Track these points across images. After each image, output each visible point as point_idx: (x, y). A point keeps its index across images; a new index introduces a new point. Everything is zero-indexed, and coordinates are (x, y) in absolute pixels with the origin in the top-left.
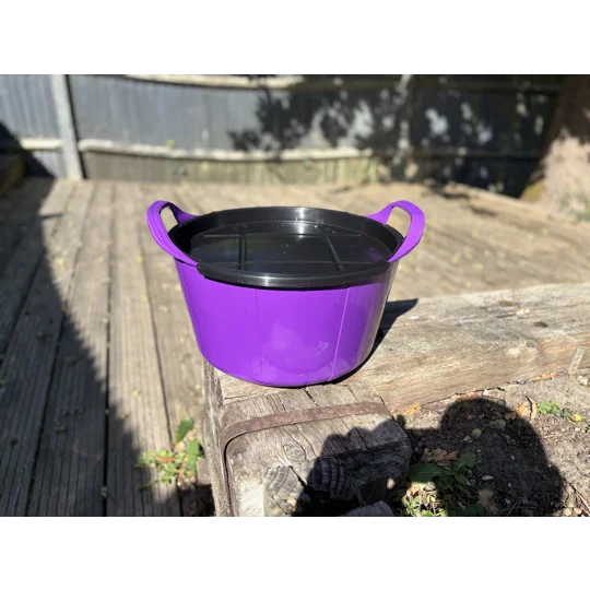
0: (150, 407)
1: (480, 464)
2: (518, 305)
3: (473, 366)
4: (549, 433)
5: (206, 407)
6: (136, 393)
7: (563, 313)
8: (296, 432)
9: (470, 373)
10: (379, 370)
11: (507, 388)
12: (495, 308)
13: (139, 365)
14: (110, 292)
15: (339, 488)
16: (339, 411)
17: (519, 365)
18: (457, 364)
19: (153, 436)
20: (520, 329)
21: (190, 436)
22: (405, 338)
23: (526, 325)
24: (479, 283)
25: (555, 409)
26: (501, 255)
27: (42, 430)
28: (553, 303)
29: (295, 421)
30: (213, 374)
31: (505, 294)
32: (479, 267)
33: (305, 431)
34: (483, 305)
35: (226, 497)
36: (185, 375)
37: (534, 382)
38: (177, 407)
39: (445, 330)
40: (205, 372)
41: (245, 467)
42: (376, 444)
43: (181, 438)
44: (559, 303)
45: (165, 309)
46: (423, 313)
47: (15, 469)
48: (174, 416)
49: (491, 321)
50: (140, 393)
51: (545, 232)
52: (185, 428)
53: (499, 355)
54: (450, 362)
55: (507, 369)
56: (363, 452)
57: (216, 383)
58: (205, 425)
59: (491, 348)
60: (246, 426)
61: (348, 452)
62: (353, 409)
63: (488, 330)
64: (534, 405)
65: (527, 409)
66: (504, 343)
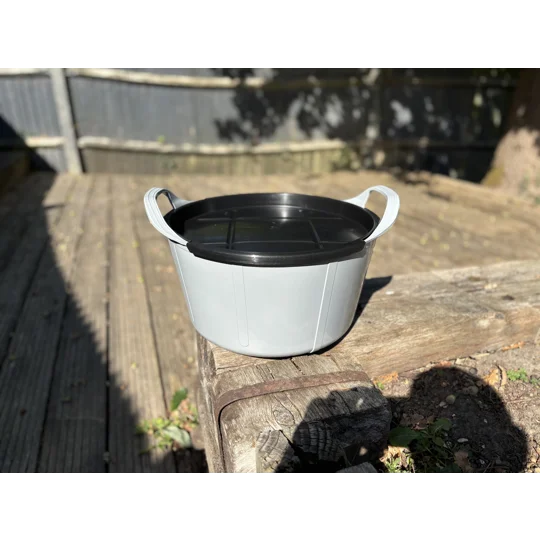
0: (147, 379)
1: (455, 428)
2: (486, 281)
3: (446, 337)
4: (518, 398)
5: (200, 377)
6: (133, 366)
7: (528, 287)
8: (285, 399)
9: (442, 343)
10: (359, 342)
11: (478, 356)
12: (465, 284)
13: (136, 340)
14: (109, 275)
15: (327, 449)
16: (324, 379)
17: (489, 336)
18: (430, 335)
19: (150, 405)
20: (489, 302)
21: (184, 404)
22: (382, 312)
23: (493, 298)
24: (446, 262)
25: (524, 376)
26: (466, 236)
27: (48, 401)
28: (518, 278)
29: (284, 388)
30: (206, 346)
31: (473, 270)
32: (446, 247)
33: (292, 398)
34: (453, 281)
35: (220, 459)
37: (503, 351)
38: (172, 378)
39: (415, 304)
40: (199, 345)
41: (238, 431)
42: (359, 409)
43: (175, 407)
44: (524, 278)
45: (158, 289)
46: (398, 289)
47: (25, 437)
48: (169, 385)
49: (461, 296)
50: (138, 366)
51: (506, 214)
52: (179, 398)
53: (471, 327)
54: (425, 333)
55: (476, 340)
56: (347, 417)
57: (209, 355)
58: (198, 394)
59: (462, 320)
60: (238, 394)
61: (334, 416)
62: (336, 377)
63: (459, 304)
64: (504, 373)
65: (497, 377)
66: (475, 315)
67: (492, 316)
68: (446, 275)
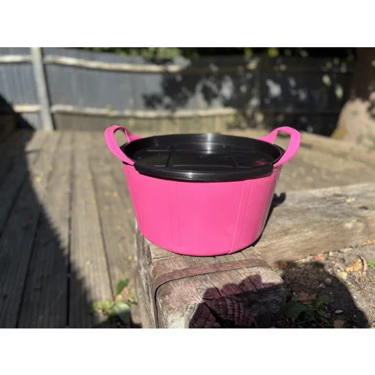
0: (98, 272)
1: (333, 303)
2: (347, 197)
3: (321, 235)
5: (139, 268)
6: (88, 263)
8: (205, 280)
9: (319, 240)
11: (346, 250)
12: (331, 198)
13: (90, 244)
14: (71, 198)
15: (241, 317)
16: (234, 265)
17: (352, 234)
18: (310, 234)
19: (100, 291)
20: (350, 211)
21: (126, 290)
23: (353, 208)
26: (324, 172)
27: (25, 288)
28: (369, 195)
29: (205, 272)
30: (143, 243)
31: (337, 190)
33: (212, 279)
34: (323, 196)
36: (121, 250)
37: (363, 246)
38: (116, 271)
39: (300, 212)
40: (138, 243)
41: (171, 304)
42: (263, 287)
43: (119, 292)
44: (373, 195)
45: (106, 208)
48: (114, 276)
49: (330, 206)
50: (92, 262)
51: (350, 157)
52: (122, 285)
53: (340, 228)
54: (307, 232)
55: (342, 239)
56: (254, 293)
57: (146, 249)
58: (137, 281)
59: (333, 223)
60: (170, 277)
61: (244, 293)
62: (244, 264)
63: (329, 212)
64: (365, 262)
65: (360, 265)
66: (342, 220)
67: (354, 220)
68: (317, 193)
